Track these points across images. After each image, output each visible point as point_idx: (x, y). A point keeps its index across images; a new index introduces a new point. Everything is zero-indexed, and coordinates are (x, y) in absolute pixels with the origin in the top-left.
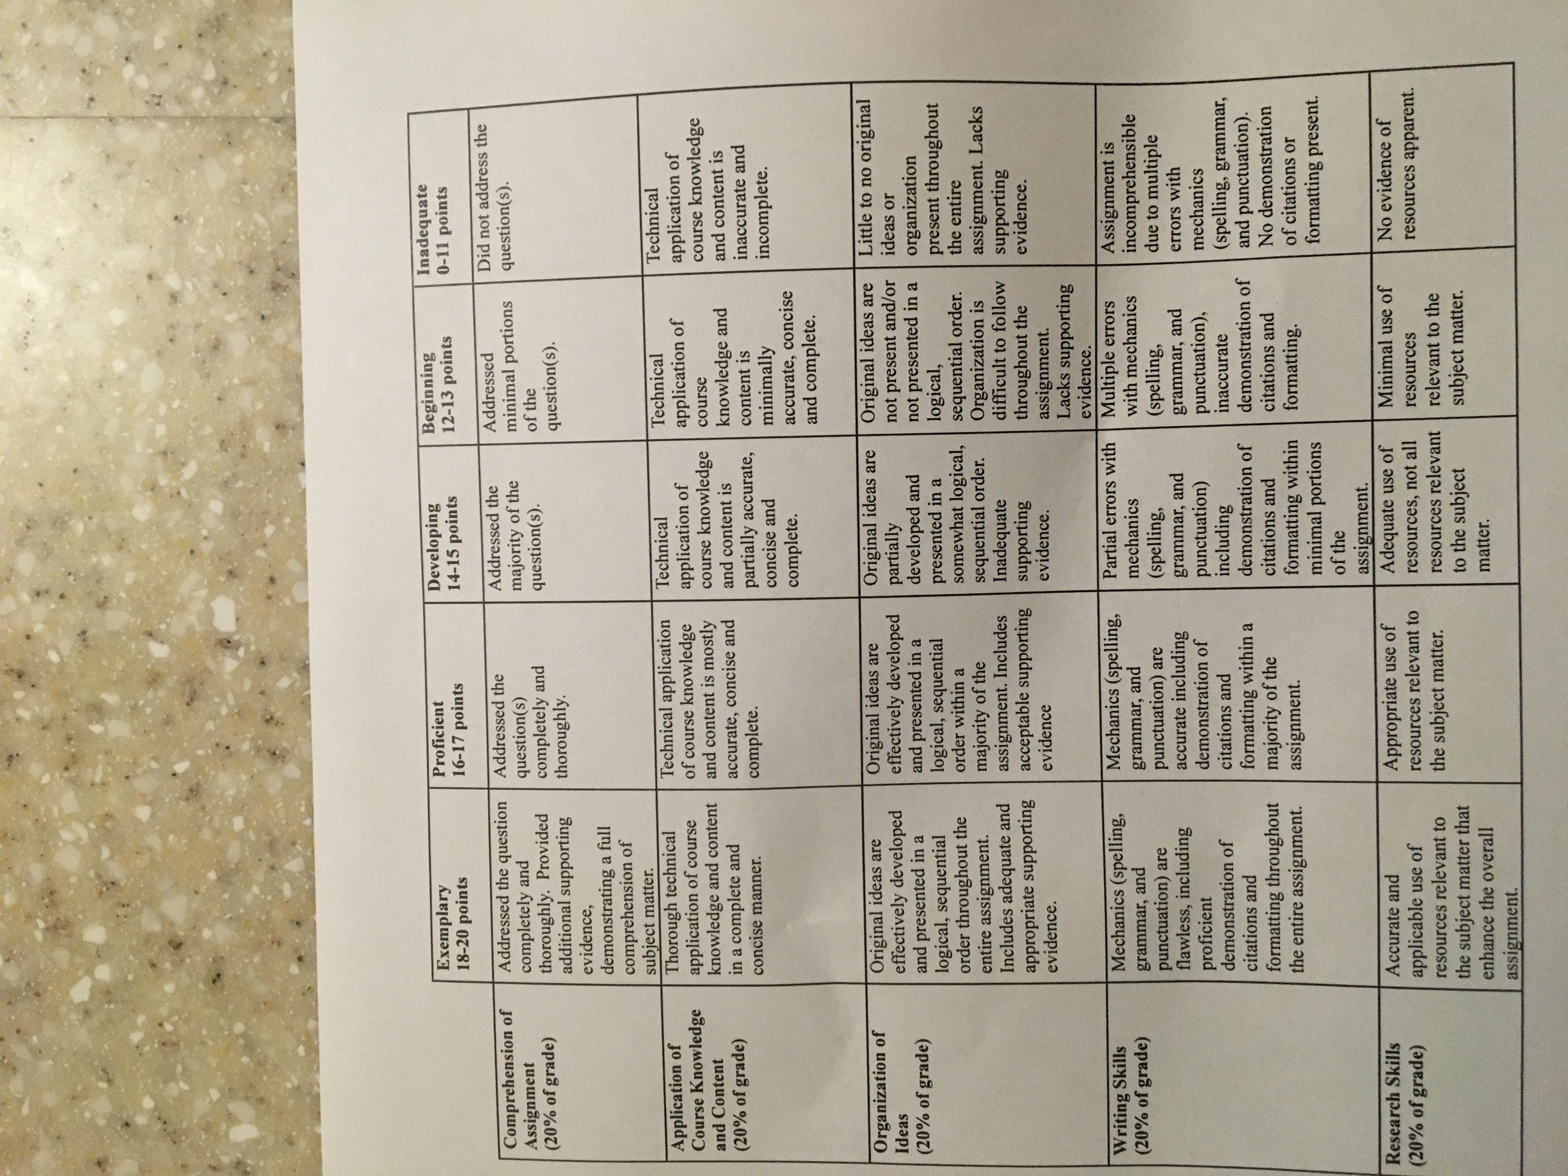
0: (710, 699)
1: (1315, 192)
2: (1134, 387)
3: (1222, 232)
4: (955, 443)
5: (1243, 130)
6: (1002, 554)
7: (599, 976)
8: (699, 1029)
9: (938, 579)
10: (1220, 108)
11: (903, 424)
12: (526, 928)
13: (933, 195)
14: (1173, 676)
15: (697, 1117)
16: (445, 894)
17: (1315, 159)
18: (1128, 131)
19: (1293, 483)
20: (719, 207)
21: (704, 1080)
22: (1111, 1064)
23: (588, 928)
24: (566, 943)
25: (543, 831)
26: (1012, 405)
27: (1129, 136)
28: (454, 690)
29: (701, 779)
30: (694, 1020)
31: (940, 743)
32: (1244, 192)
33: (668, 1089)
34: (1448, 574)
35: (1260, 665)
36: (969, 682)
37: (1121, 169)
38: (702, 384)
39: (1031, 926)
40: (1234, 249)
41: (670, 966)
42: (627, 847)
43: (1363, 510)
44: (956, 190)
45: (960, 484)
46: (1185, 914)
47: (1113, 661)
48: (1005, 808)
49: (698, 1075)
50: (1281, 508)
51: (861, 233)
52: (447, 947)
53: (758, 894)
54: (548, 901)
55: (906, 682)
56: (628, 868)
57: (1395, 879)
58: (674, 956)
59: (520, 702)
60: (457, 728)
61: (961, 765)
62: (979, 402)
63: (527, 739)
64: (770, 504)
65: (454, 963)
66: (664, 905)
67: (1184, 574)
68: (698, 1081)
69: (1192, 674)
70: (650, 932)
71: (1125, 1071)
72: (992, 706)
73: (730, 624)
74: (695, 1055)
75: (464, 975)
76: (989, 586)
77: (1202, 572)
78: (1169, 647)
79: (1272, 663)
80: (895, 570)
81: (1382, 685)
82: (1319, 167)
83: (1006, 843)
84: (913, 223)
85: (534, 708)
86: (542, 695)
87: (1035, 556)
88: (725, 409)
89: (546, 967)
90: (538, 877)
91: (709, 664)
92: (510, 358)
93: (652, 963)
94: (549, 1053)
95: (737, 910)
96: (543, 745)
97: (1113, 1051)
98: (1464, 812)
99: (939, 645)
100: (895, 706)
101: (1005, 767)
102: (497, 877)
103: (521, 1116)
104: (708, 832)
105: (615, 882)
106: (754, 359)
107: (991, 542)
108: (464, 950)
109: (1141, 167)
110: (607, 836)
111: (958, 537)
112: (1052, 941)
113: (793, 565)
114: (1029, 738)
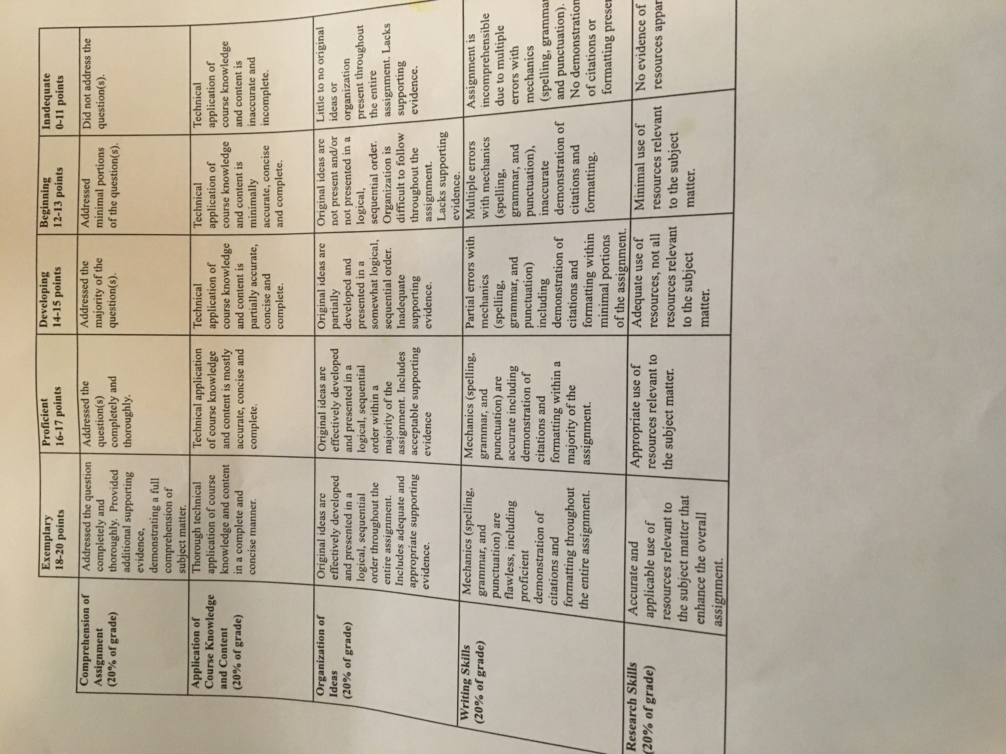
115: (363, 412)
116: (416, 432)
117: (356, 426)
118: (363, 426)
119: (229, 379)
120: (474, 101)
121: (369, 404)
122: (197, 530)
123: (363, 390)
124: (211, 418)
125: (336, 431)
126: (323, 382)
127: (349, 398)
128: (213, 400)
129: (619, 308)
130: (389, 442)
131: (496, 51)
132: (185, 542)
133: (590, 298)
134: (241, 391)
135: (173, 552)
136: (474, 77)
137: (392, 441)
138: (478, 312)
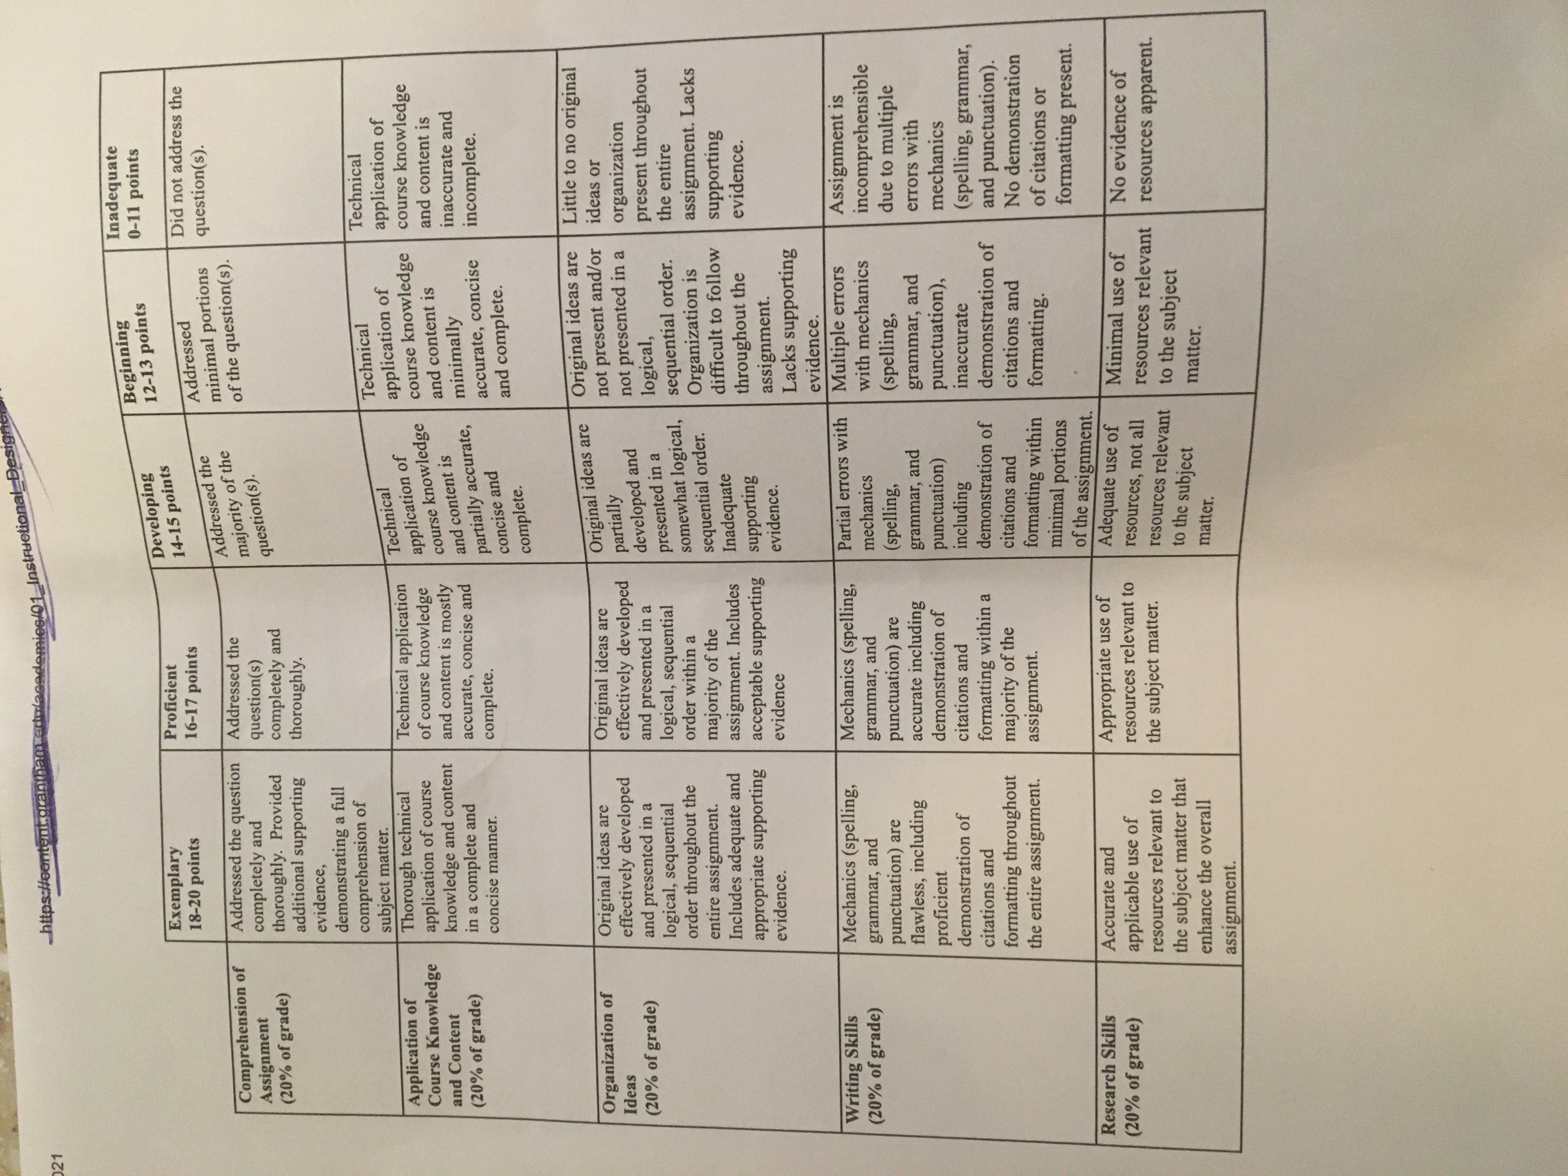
115: (669, 676)
116: (758, 705)
117: (658, 699)
118: (670, 698)
119: (449, 631)
120: (842, 203)
121: (679, 666)
122: (407, 866)
123: (670, 644)
124: (423, 691)
125: (625, 707)
126: (603, 633)
127: (647, 656)
128: (425, 664)
129: (1080, 521)
130: (714, 722)
131: (879, 126)
132: (388, 884)
133: (1035, 508)
134: (468, 649)
135: (371, 900)
136: (841, 164)
137: (719, 721)
138: (857, 528)
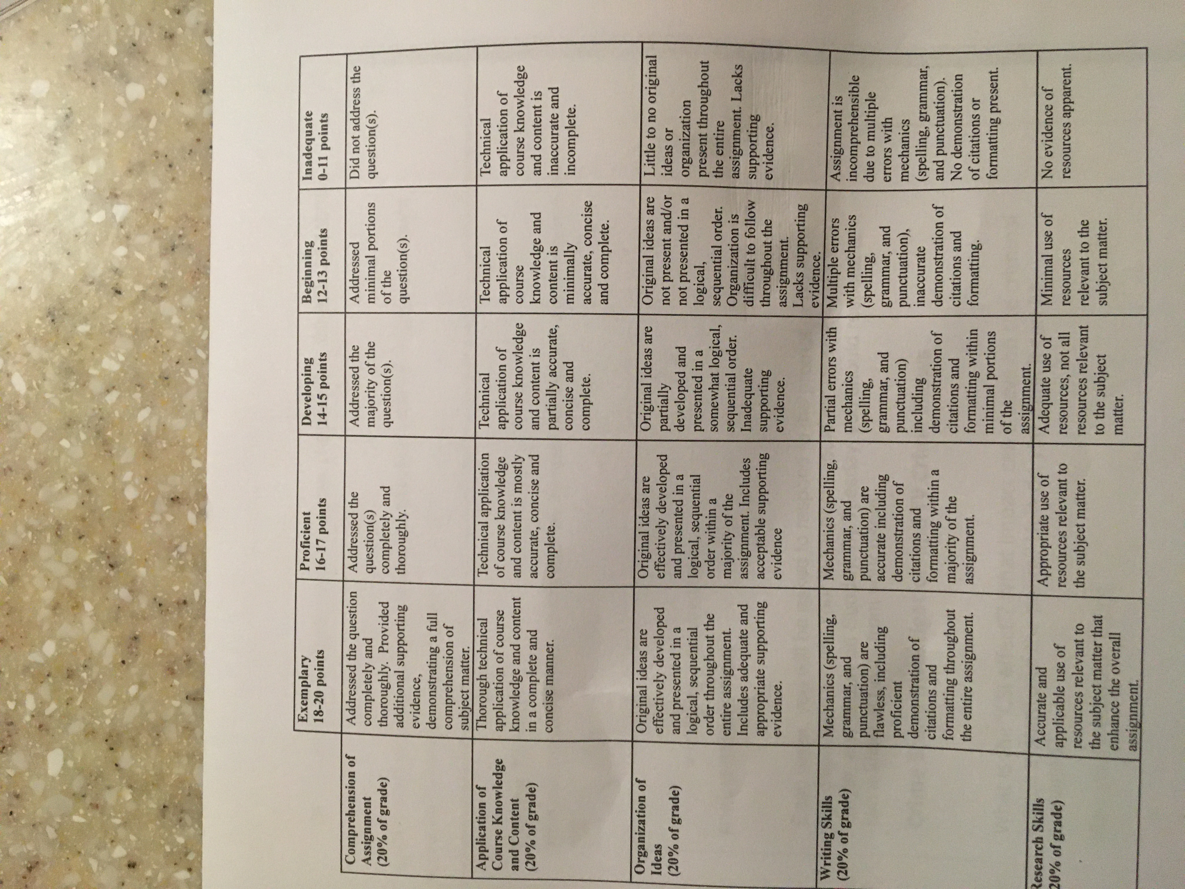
0: (518, 516)
1: (994, 141)
2: (852, 285)
3: (923, 169)
4: (714, 323)
5: (941, 92)
6: (748, 410)
7: (424, 730)
8: (501, 774)
9: (698, 428)
10: (924, 75)
11: (675, 307)
12: (368, 690)
13: (703, 131)
14: (876, 509)
15: (497, 844)
16: (306, 663)
17: (995, 116)
18: (853, 88)
19: (973, 363)
20: (538, 134)
21: (504, 815)
22: (820, 809)
23: (417, 693)
24: (399, 703)
25: (385, 616)
26: (758, 295)
27: (854, 92)
28: (319, 503)
29: (509, 578)
30: (497, 766)
31: (695, 557)
32: (940, 139)
33: (475, 821)
34: (1090, 436)
35: (943, 502)
36: (720, 510)
37: (847, 118)
38: (520, 271)
39: (761, 699)
40: (932, 182)
41: (480, 723)
42: (450, 630)
43: (1026, 384)
44: (720, 128)
45: (717, 355)
46: (881, 694)
47: (831, 495)
48: (744, 608)
49: (499, 811)
50: (964, 381)
51: (647, 158)
52: (307, 704)
53: (550, 669)
54: (386, 670)
55: (671, 508)
56: (450, 646)
57: (1043, 671)
58: (483, 717)
59: (370, 514)
60: (321, 533)
61: (711, 574)
62: (734, 292)
63: (374, 543)
64: (571, 366)
65: (311, 717)
66: (477, 676)
67: (886, 430)
68: (499, 815)
69: (891, 508)
70: (465, 696)
71: (830, 815)
72: (736, 529)
73: (536, 458)
74: (496, 794)
75: (319, 726)
76: (738, 435)
77: (900, 429)
78: (874, 485)
79: (953, 501)
80: (665, 420)
81: (1037, 519)
82: (997, 122)
83: (744, 635)
84: (686, 152)
85: (381, 519)
86: (387, 509)
87: (773, 413)
88: (537, 291)
89: (383, 722)
90: (379, 651)
91: (518, 490)
92: (372, 246)
93: (466, 721)
94: (383, 790)
95: (534, 682)
96: (387, 548)
97: (822, 799)
98: (1099, 620)
99: (697, 479)
100: (661, 526)
101: (745, 576)
102: (347, 651)
103: (360, 839)
104: (513, 620)
105: (439, 656)
106: (561, 253)
107: (740, 400)
108: (320, 707)
109: (862, 117)
110: (434, 620)
111: (715, 396)
112: (778, 712)
113: (586, 415)
114: (765, 554)
